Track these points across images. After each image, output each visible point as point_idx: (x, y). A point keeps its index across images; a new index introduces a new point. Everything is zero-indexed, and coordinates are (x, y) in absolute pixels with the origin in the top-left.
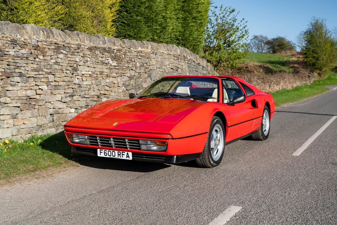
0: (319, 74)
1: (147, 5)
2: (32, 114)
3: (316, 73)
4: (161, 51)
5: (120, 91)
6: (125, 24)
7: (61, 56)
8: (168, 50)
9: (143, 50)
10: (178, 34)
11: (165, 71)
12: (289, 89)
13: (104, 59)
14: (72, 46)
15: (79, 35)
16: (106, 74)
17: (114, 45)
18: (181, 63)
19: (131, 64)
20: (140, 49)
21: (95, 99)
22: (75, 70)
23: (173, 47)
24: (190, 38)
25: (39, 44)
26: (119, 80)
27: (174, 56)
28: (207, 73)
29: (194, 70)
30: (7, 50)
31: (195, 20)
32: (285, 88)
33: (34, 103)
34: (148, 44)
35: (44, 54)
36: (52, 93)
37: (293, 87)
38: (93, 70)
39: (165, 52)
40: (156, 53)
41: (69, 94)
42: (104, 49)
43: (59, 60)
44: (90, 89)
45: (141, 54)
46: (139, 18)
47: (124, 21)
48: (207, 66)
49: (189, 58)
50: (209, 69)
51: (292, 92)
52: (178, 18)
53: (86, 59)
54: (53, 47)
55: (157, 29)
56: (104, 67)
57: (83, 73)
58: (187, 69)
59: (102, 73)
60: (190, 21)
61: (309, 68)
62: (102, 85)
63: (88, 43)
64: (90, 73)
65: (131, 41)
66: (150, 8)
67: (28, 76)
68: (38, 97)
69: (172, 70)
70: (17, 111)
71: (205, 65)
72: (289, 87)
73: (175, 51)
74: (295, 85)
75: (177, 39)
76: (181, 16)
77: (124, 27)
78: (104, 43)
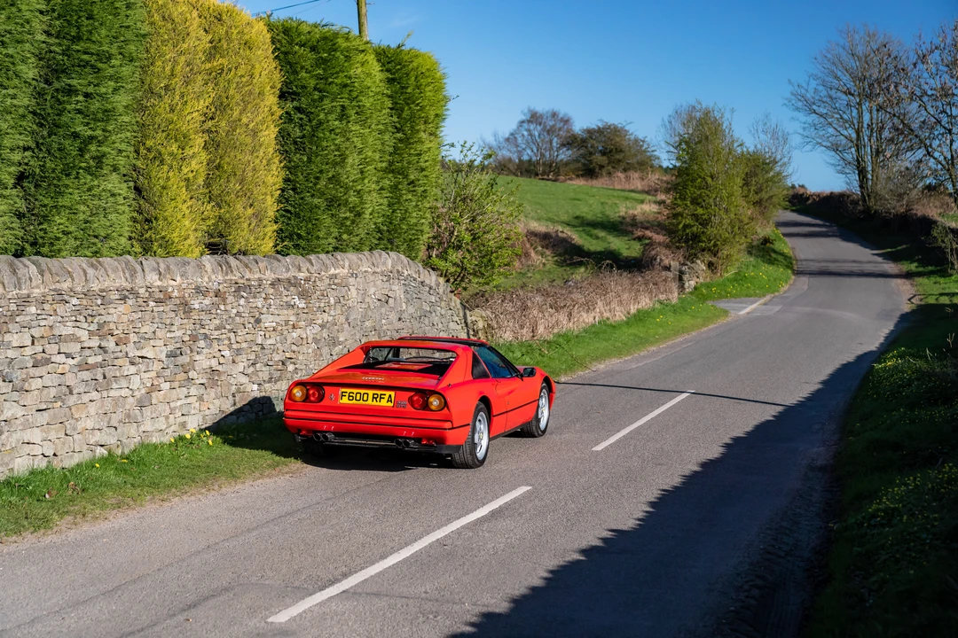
0: (710, 265)
1: (330, 175)
2: (216, 393)
3: (703, 261)
4: (363, 270)
5: (310, 351)
6: (291, 214)
7: (242, 302)
8: (373, 264)
9: (337, 271)
10: (380, 220)
11: (369, 306)
12: (617, 318)
13: (289, 298)
14: (253, 283)
15: (257, 263)
16: (291, 323)
17: (300, 270)
18: (394, 287)
19: (323, 301)
20: (332, 271)
21: (280, 367)
22: (258, 321)
23: (380, 255)
24: (404, 227)
25: (221, 287)
26: (308, 332)
27: (382, 274)
28: (438, 300)
29: (415, 296)
30: (192, 302)
31: (414, 187)
32: (608, 319)
33: (216, 378)
34: (343, 260)
35: (224, 300)
36: (234, 362)
37: (629, 313)
38: (278, 319)
39: (370, 270)
40: (356, 274)
41: (251, 362)
42: (289, 281)
43: (241, 309)
44: (274, 351)
45: (336, 281)
46: (316, 201)
47: (290, 208)
48: (438, 285)
49: (406, 273)
50: (441, 291)
51: (625, 329)
52: (382, 189)
53: (269, 301)
54: (233, 290)
55: (346, 218)
56: (291, 312)
57: (266, 325)
58: (402, 296)
59: (287, 322)
60: (404, 192)
61: (682, 247)
62: (288, 342)
63: (269, 276)
64: (274, 324)
65: (318, 257)
66: (334, 179)
67: (212, 337)
68: (220, 368)
69: (378, 303)
70: (202, 390)
71: (433, 284)
72: (620, 315)
73: (384, 264)
74: (633, 310)
75: (380, 231)
76: (388, 183)
77: (290, 219)
78: (288, 270)
